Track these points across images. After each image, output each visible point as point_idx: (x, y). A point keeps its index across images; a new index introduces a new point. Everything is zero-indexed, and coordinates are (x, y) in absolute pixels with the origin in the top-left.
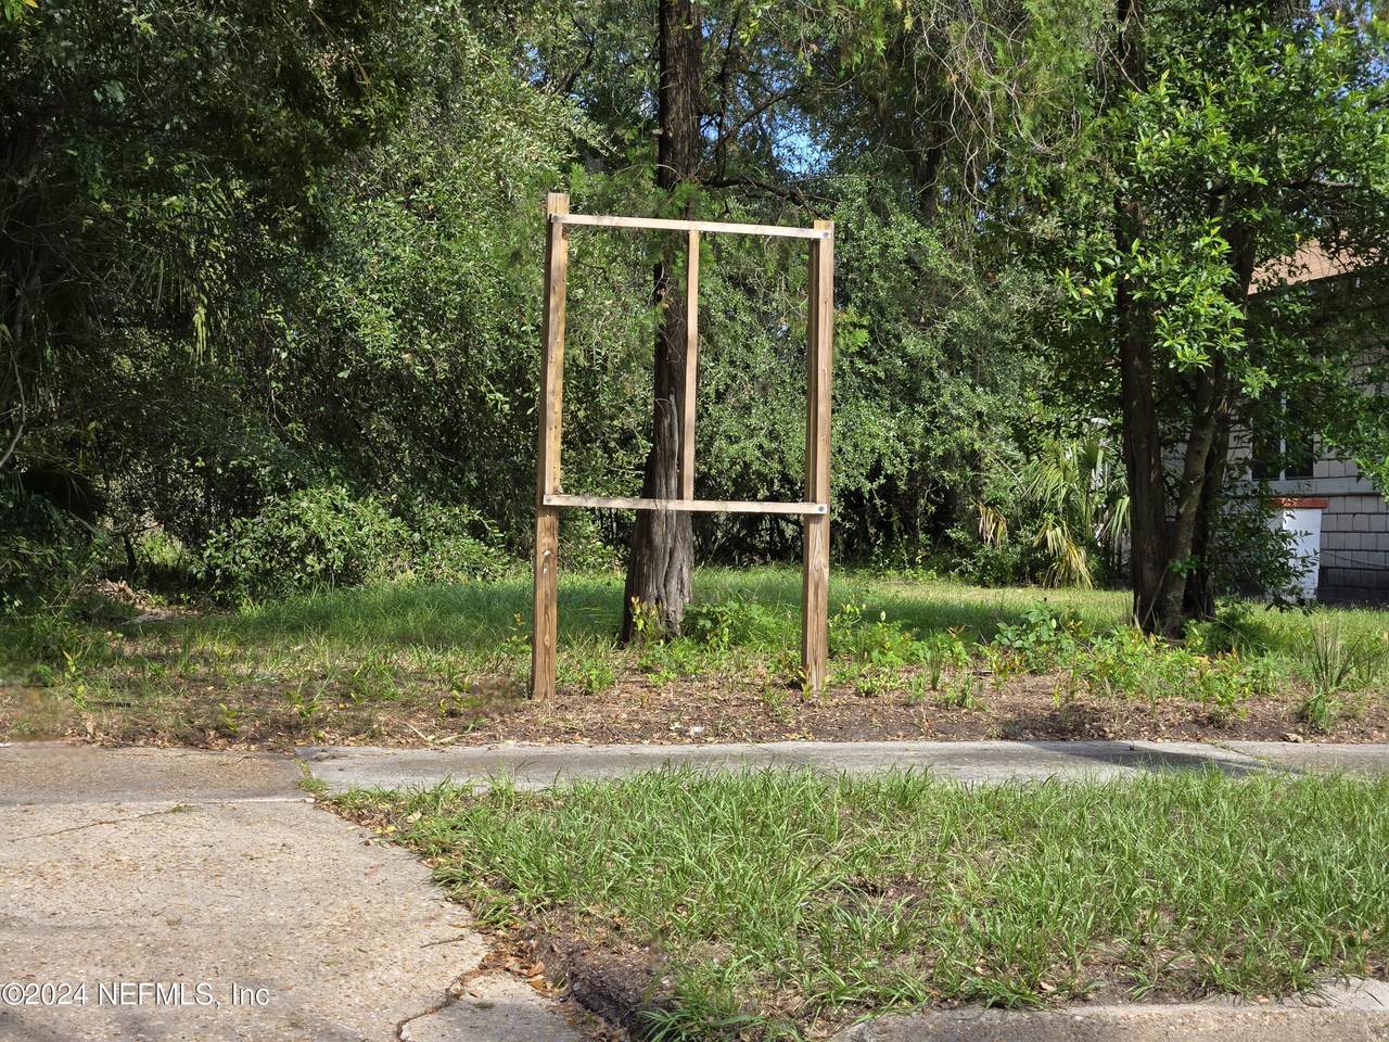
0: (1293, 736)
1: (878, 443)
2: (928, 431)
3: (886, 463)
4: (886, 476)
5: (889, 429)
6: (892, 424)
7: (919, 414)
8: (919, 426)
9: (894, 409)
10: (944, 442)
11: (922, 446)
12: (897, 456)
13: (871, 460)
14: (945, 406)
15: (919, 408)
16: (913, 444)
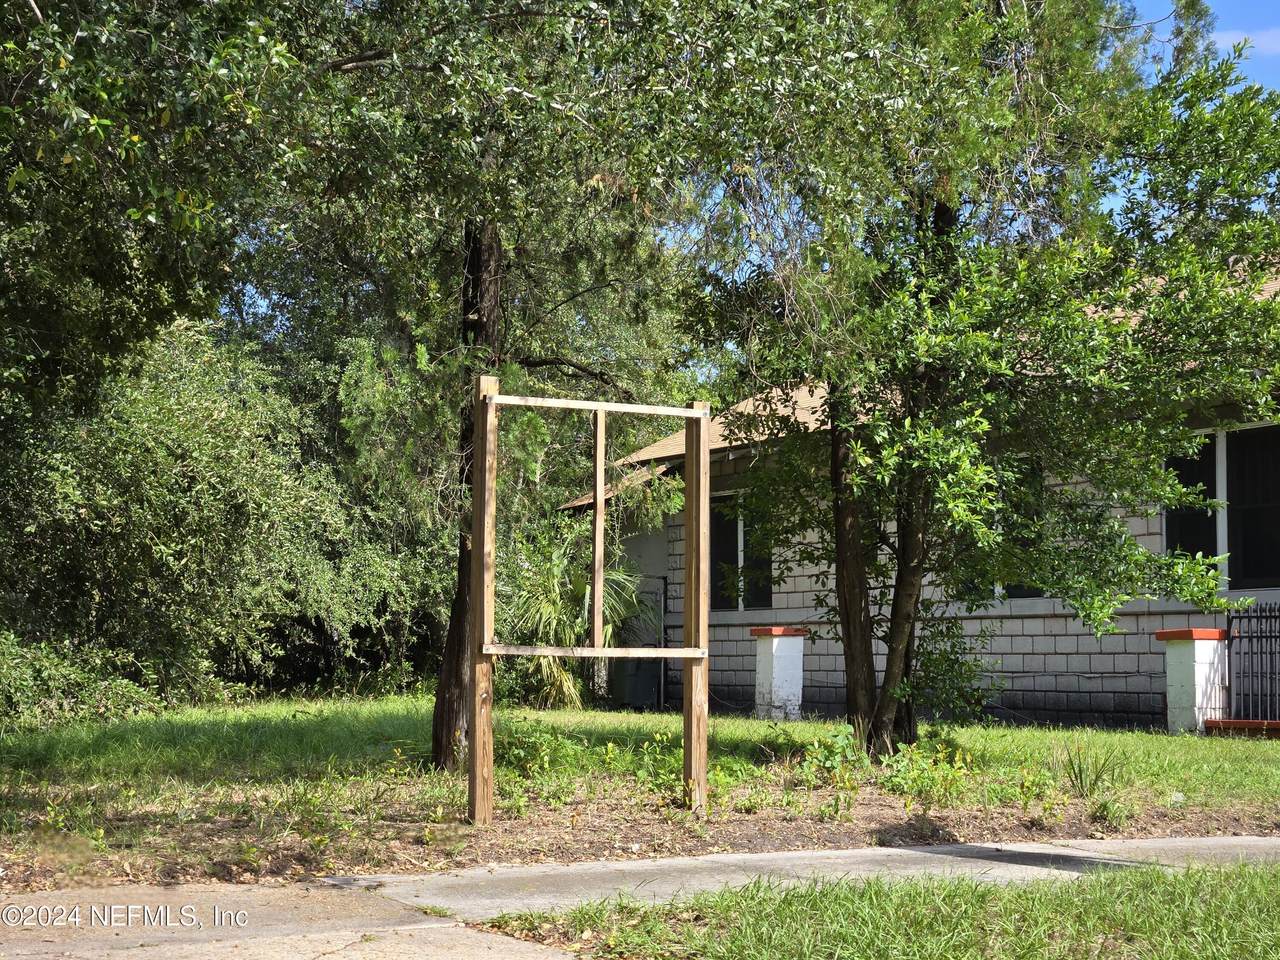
0: (1099, 835)
1: (385, 584)
2: (427, 570)
3: (391, 601)
4: (393, 613)
5: (393, 570)
6: (396, 564)
7: (421, 555)
8: (420, 565)
9: (395, 551)
10: (440, 580)
11: (422, 584)
12: (401, 593)
13: (378, 598)
14: (443, 547)
15: (420, 550)
16: (414, 583)
